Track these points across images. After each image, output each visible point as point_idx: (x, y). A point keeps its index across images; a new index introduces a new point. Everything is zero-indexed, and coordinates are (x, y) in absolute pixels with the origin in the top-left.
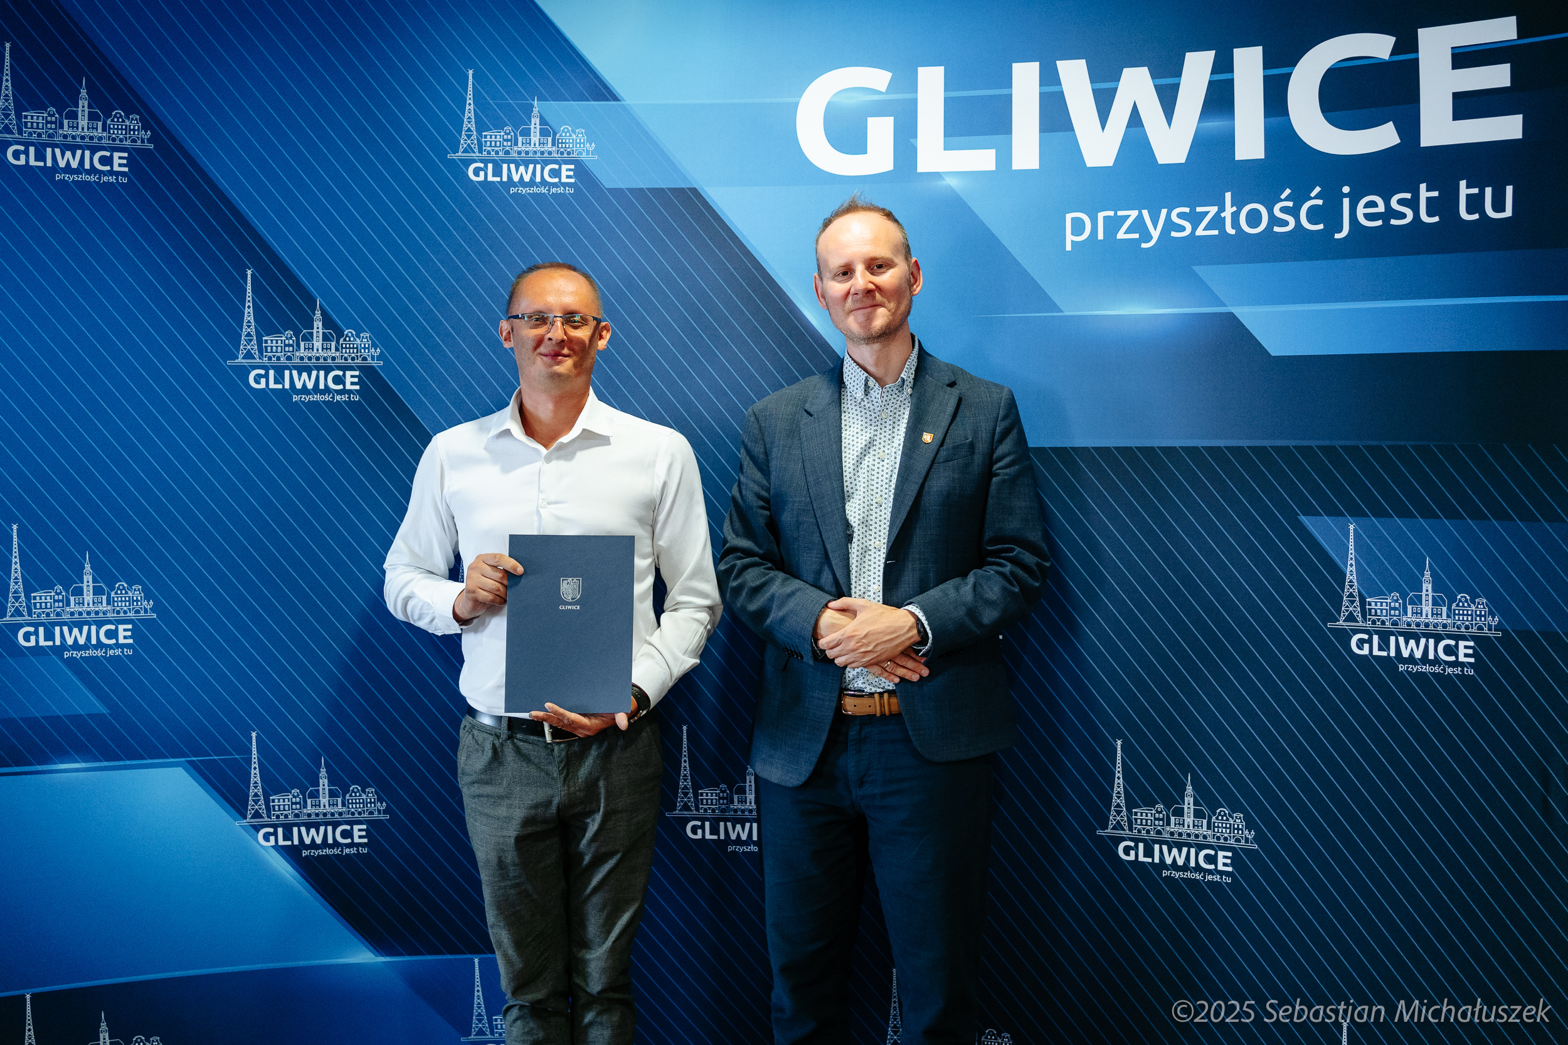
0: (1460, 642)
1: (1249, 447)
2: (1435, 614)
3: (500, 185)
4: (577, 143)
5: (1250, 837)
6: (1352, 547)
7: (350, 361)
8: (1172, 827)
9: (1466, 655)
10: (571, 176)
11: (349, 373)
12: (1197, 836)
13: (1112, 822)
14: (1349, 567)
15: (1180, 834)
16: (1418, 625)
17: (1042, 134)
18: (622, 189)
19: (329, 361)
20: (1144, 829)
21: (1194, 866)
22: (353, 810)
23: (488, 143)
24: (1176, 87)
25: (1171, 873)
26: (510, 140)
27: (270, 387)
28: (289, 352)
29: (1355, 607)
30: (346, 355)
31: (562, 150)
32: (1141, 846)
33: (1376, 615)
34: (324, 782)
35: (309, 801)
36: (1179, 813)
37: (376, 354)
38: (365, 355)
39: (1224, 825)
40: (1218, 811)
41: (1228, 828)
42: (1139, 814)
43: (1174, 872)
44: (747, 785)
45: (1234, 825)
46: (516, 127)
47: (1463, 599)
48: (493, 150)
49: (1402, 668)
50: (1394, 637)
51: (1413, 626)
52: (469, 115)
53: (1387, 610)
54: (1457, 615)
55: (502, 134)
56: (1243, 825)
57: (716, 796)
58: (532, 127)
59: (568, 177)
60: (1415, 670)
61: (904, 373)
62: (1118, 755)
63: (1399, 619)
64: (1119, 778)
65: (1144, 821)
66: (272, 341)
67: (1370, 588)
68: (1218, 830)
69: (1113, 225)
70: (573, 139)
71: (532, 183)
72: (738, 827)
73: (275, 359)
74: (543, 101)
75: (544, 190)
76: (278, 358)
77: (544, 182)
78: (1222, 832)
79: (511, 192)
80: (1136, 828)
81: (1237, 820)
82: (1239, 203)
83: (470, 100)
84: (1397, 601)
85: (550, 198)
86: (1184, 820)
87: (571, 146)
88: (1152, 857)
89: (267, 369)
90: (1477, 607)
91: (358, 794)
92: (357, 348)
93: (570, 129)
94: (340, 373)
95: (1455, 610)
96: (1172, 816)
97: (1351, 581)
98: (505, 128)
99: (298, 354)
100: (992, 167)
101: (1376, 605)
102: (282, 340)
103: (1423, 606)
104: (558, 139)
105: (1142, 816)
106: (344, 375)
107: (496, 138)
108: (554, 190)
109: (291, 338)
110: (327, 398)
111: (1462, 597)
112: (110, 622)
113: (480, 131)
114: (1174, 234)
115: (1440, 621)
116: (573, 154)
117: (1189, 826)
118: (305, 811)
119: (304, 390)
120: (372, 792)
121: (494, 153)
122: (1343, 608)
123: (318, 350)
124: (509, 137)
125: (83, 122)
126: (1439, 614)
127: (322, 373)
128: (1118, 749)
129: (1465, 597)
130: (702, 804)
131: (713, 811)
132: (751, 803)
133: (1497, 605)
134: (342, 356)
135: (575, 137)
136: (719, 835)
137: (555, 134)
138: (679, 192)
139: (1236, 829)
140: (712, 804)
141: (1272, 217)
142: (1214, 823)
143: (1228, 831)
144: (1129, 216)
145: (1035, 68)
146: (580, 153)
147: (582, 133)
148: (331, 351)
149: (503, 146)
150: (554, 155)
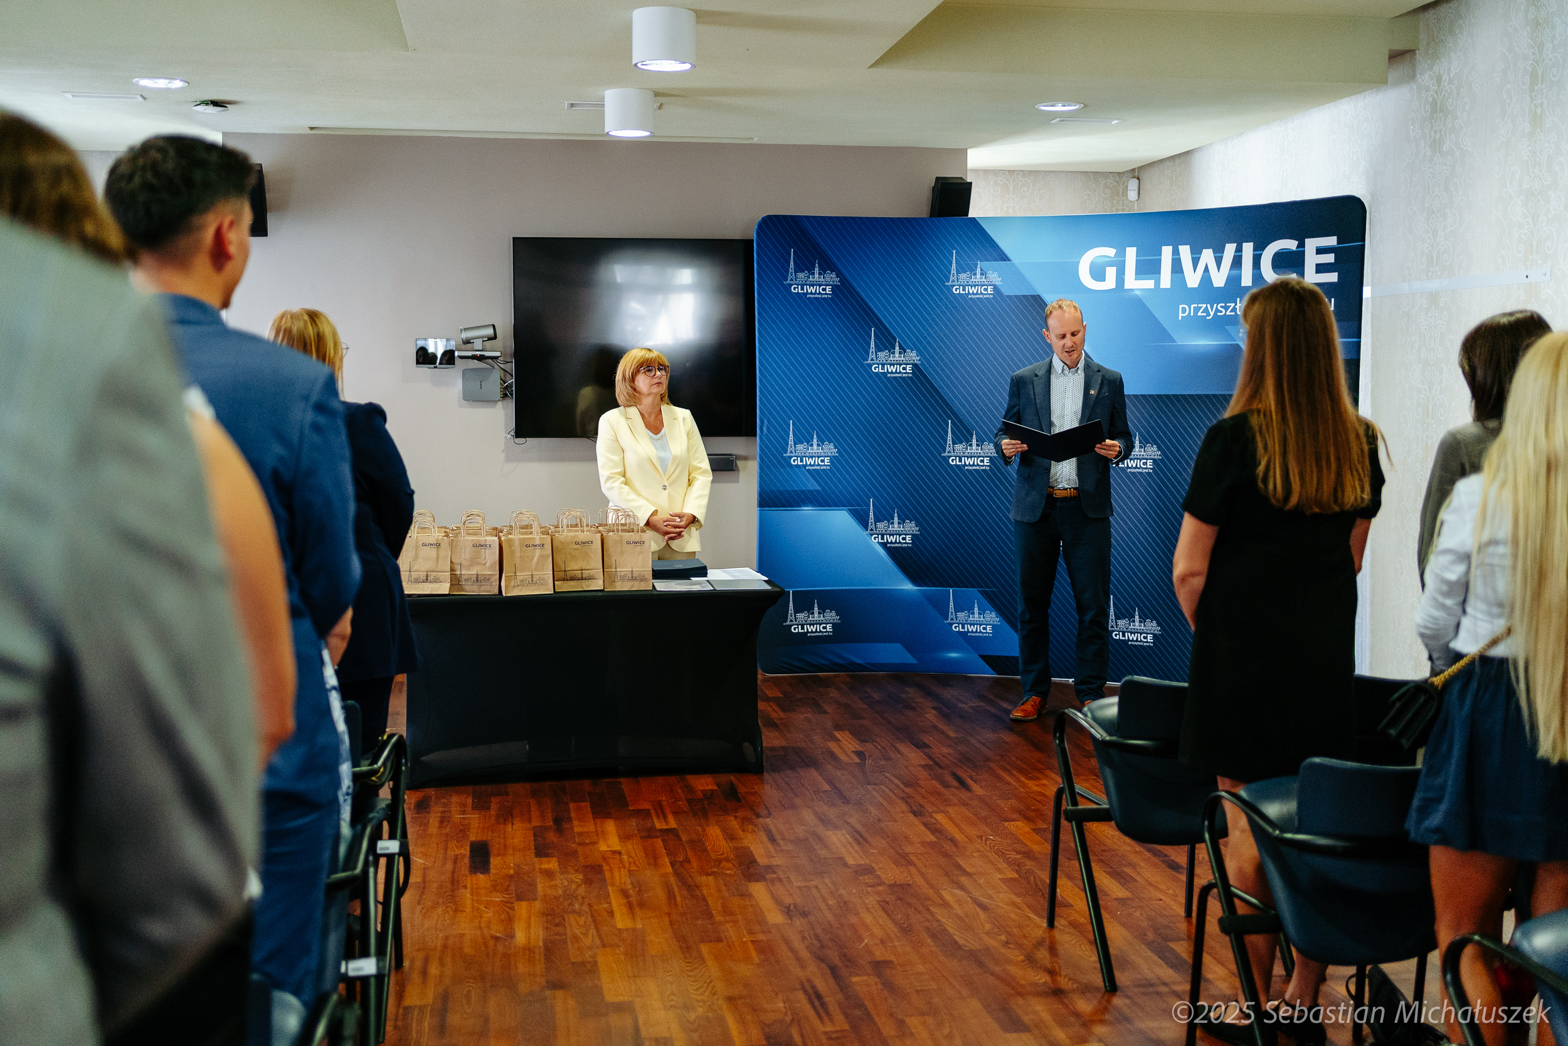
3: (965, 294)
4: (995, 278)
7: (909, 361)
11: (908, 366)
18: (1011, 295)
19: (901, 361)
22: (906, 530)
23: (961, 278)
27: (880, 371)
28: (887, 358)
31: (989, 281)
34: (896, 519)
35: (890, 526)
37: (919, 359)
38: (914, 359)
46: (972, 272)
48: (962, 281)
52: (954, 268)
55: (966, 275)
58: (978, 272)
59: (991, 291)
66: (881, 354)
69: (1197, 310)
70: (993, 276)
71: (977, 294)
73: (882, 361)
75: (981, 296)
77: (981, 293)
79: (969, 297)
83: (954, 262)
85: (985, 299)
87: (992, 279)
89: (878, 364)
91: (908, 524)
92: (912, 356)
93: (992, 272)
94: (905, 366)
98: (967, 272)
99: (890, 359)
100: (1152, 287)
102: (884, 354)
104: (988, 277)
107: (964, 277)
108: (985, 296)
109: (887, 353)
110: (900, 375)
112: (822, 457)
114: (1219, 314)
116: (993, 282)
118: (889, 529)
119: (892, 372)
120: (913, 524)
123: (897, 357)
124: (969, 276)
125: (817, 276)
127: (898, 366)
134: (906, 360)
137: (987, 274)
138: (1033, 297)
144: (1202, 307)
145: (1170, 248)
146: (995, 282)
147: (996, 274)
148: (902, 358)
149: (967, 279)
150: (986, 283)
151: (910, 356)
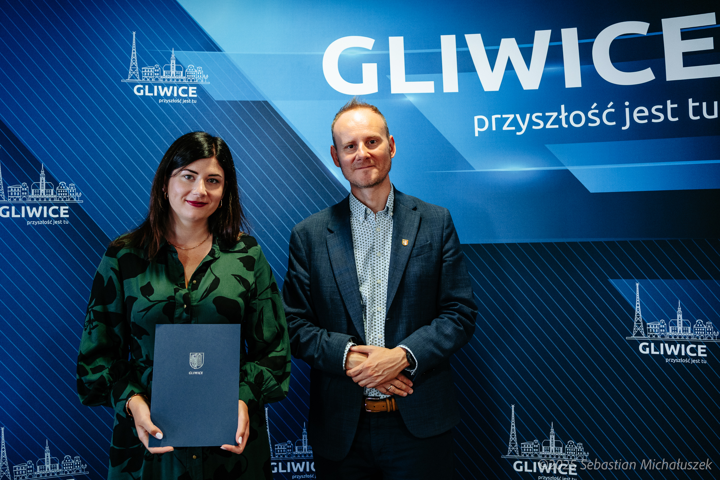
0: (698, 346)
1: (580, 242)
2: (684, 331)
3: (153, 98)
5: (586, 456)
6: (638, 296)
7: (63, 200)
8: (543, 452)
9: (702, 353)
10: (195, 93)
11: (62, 208)
12: (557, 456)
13: (510, 450)
14: (637, 306)
15: (548, 456)
16: (675, 337)
17: (459, 73)
18: (224, 101)
19: (50, 200)
20: (528, 454)
21: (556, 473)
22: (66, 470)
23: (145, 74)
24: (532, 48)
25: (543, 478)
26: (159, 72)
27: (12, 217)
28: (24, 195)
29: (641, 328)
30: (60, 197)
31: (189, 78)
32: (526, 463)
33: (652, 332)
34: (48, 454)
35: (38, 467)
36: (547, 444)
37: (79, 196)
38: (72, 197)
39: (572, 450)
40: (568, 442)
41: (574, 451)
42: (525, 445)
43: (545, 477)
44: (303, 440)
45: (577, 449)
46: (162, 65)
47: (699, 323)
48: (148, 78)
49: (667, 360)
50: (663, 344)
51: (673, 338)
52: (134, 57)
53: (658, 329)
54: (696, 331)
55: (154, 69)
56: (582, 450)
57: (285, 448)
58: (171, 65)
59: (193, 94)
60: (675, 361)
61: (388, 203)
62: (513, 413)
63: (665, 334)
64: (513, 426)
65: (528, 449)
66: (13, 189)
67: (648, 317)
68: (569, 453)
69: (501, 122)
70: (195, 73)
71: (172, 97)
72: (298, 464)
73: (16, 200)
74: (178, 50)
75: (179, 101)
76: (18, 199)
77: (179, 97)
78: (571, 454)
79: (160, 102)
80: (523, 453)
81: (579, 447)
82: (569, 111)
83: (133, 49)
84: (663, 324)
85: (183, 106)
86: (550, 448)
87: (194, 76)
88: (532, 469)
89: (10, 205)
90: (707, 327)
91: (69, 461)
92: (67, 193)
93: (193, 66)
94: (57, 208)
95: (695, 328)
96: (543, 446)
97: (638, 314)
98: (155, 66)
99: (30, 197)
100: (433, 91)
101: (652, 327)
102: (20, 188)
103: (678, 327)
104: (187, 73)
105: (526, 446)
106: (59, 209)
107: (150, 71)
108: (185, 101)
109: (26, 187)
110: (49, 222)
111: (699, 321)
113: (140, 67)
114: (534, 127)
115: (687, 334)
116: (196, 81)
117: (552, 451)
118: (36, 473)
119: (34, 218)
120: (78, 459)
121: (149, 79)
122: (634, 329)
123: (42, 194)
124: (158, 70)
126: (687, 331)
127: (45, 208)
128: (512, 410)
129: (700, 321)
130: (277, 453)
131: (284, 456)
132: (305, 450)
133: (717, 326)
134: (58, 198)
135: (196, 71)
136: (287, 470)
137: (185, 69)
138: (258, 104)
139: (578, 452)
140: (283, 452)
141: (587, 119)
142: (567, 449)
143: (574, 453)
144: (508, 118)
145: (453, 38)
146: (200, 80)
147: (200, 69)
148: (51, 194)
149: (154, 76)
150: (185, 81)
151: (65, 192)
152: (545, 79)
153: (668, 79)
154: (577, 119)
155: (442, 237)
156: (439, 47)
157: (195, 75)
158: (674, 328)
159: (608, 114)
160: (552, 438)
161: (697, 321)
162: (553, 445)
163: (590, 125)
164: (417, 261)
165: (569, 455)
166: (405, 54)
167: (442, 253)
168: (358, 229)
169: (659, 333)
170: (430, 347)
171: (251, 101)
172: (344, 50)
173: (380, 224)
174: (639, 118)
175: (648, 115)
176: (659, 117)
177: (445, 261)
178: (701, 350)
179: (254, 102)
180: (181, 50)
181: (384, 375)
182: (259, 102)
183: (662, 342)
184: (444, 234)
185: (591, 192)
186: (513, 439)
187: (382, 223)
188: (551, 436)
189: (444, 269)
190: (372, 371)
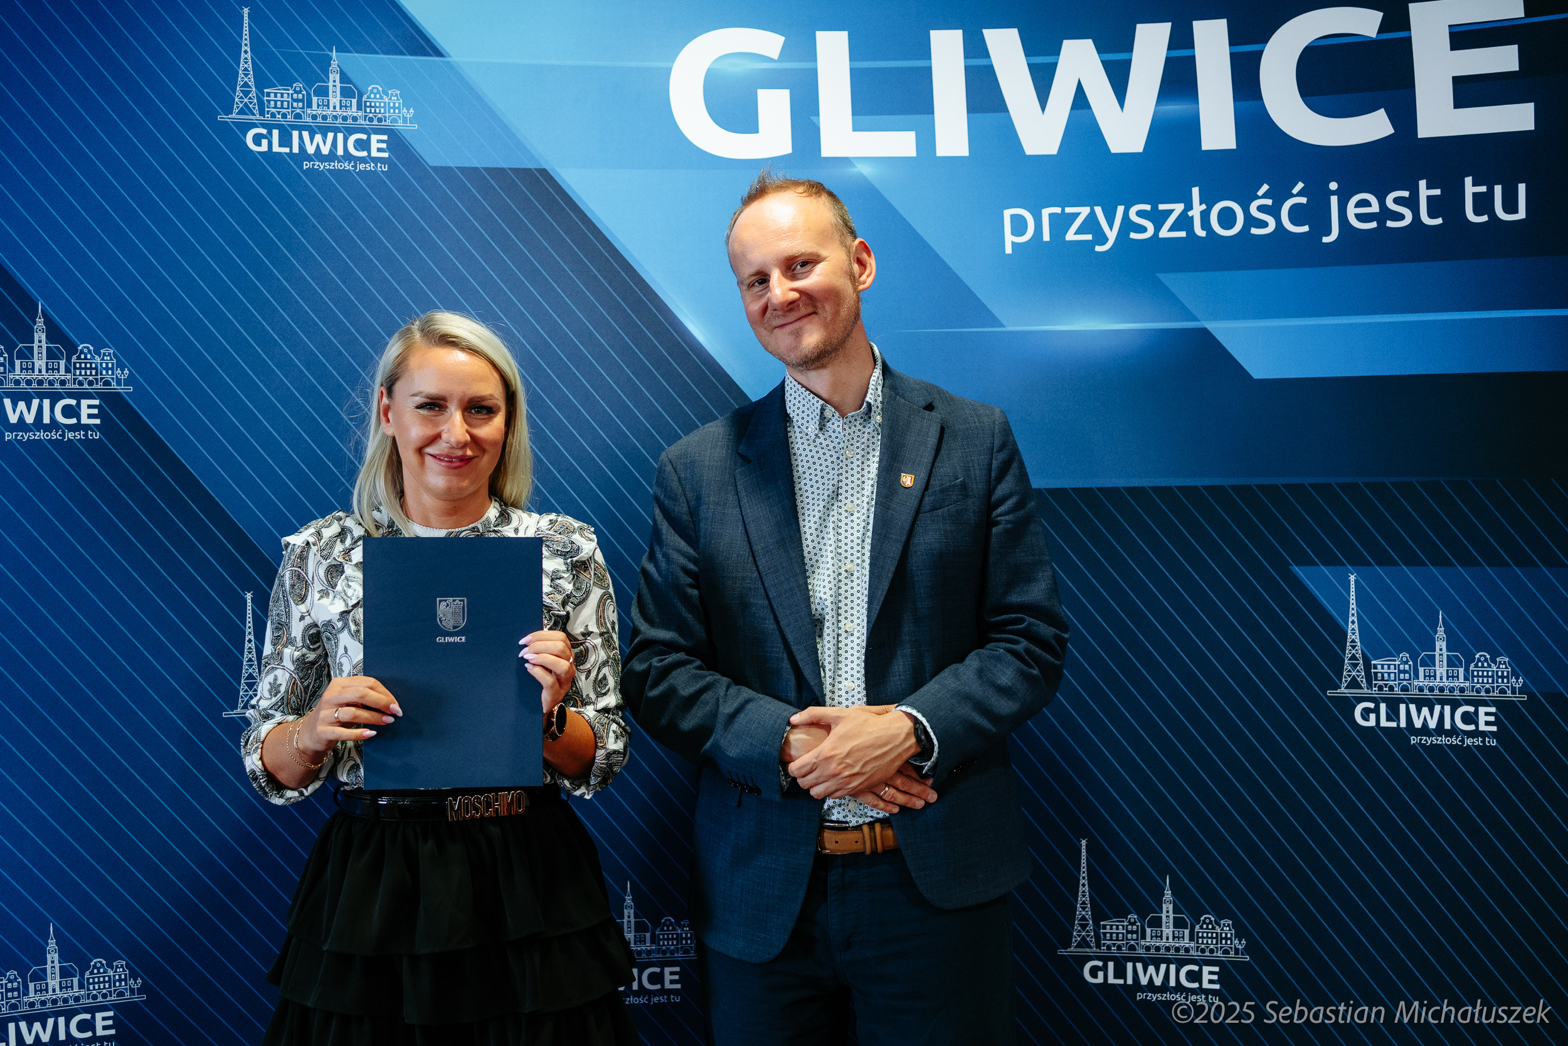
0: (1480, 708)
1: (1230, 487)
2: (1450, 677)
3: (289, 157)
4: (390, 108)
5: (1240, 947)
6: (1354, 602)
7: (86, 386)
8: (1148, 941)
9: (1487, 723)
10: (383, 149)
11: (85, 403)
12: (1177, 949)
13: (1076, 938)
14: (1350, 624)
15: (1158, 949)
16: (1431, 689)
17: (971, 115)
18: (451, 168)
19: (57, 385)
20: (1114, 944)
21: (1174, 985)
22: (94, 992)
23: (272, 103)
24: (1128, 63)
25: (1147, 996)
26: (302, 101)
29: (1358, 671)
30: (81, 378)
31: (371, 115)
32: (1111, 965)
33: (1383, 679)
34: (53, 958)
35: (31, 986)
36: (1157, 923)
37: (123, 378)
38: (108, 378)
39: (1210, 935)
40: (1202, 918)
41: (1214, 938)
42: (1108, 927)
43: (1150, 995)
44: (626, 920)
45: (1221, 934)
46: (309, 83)
47: (1482, 659)
48: (279, 113)
49: (1414, 740)
50: (1404, 705)
51: (1426, 692)
52: (246, 66)
53: (1395, 673)
54: (1476, 677)
55: (291, 92)
56: (1231, 934)
58: (331, 84)
59: (379, 150)
60: (1429, 743)
62: (1083, 858)
63: (1410, 684)
64: (1084, 885)
65: (1114, 935)
67: (1374, 648)
68: (1203, 941)
69: (1061, 223)
70: (385, 103)
71: (332, 156)
74: (345, 52)
75: (348, 166)
77: (347, 156)
78: (1207, 943)
79: (305, 167)
80: (1104, 944)
81: (1225, 928)
82: (1208, 200)
83: (245, 45)
84: (1406, 663)
85: (357, 177)
86: (1162, 931)
88: (1125, 977)
90: (1499, 667)
91: (102, 970)
92: (96, 368)
93: (380, 89)
94: (73, 402)
95: (1473, 671)
96: (1148, 927)
97: (1353, 641)
98: (294, 85)
99: (11, 377)
100: (912, 152)
101: (1383, 668)
103: (1437, 668)
104: (365, 102)
105: (1111, 929)
106: (79, 405)
107: (282, 97)
108: (362, 167)
109: (2, 355)
110: (55, 435)
111: (1481, 656)
113: (260, 87)
114: (1133, 236)
115: (1457, 684)
116: (385, 121)
117: (1167, 938)
118: (26, 1000)
119: (21, 425)
120: (122, 966)
121: (280, 116)
122: (1344, 673)
123: (40, 371)
124: (300, 96)
126: (1455, 677)
127: (46, 403)
128: (1083, 851)
129: (1485, 656)
133: (1520, 665)
134: (75, 379)
135: (387, 100)
137: (361, 95)
138: (526, 174)
139: (1224, 938)
141: (1248, 217)
142: (1198, 932)
143: (1214, 942)
144: (1079, 214)
145: (956, 36)
146: (394, 121)
147: (396, 95)
148: (59, 372)
149: (292, 107)
150: (361, 121)
151: (91, 368)
152: (1158, 130)
153: (1422, 133)
154: (1227, 218)
155: (990, 470)
156: (928, 56)
157: (384, 107)
158: (1430, 670)
159: (1294, 209)
160: (1167, 910)
161: (1477, 656)
162: (1169, 926)
163: (1254, 231)
164: (933, 521)
165: (1203, 946)
166: (851, 70)
167: (989, 505)
168: (805, 453)
169: (1397, 683)
170: (966, 711)
171: (510, 169)
172: (716, 60)
173: (852, 442)
174: (1360, 217)
175: (1378, 211)
176: (1401, 217)
177: (997, 523)
178: (1485, 717)
179: (516, 171)
180: (352, 52)
181: (863, 774)
182: (528, 171)
183: (1402, 701)
184: (995, 464)
185: (1255, 377)
186: (1083, 913)
187: (858, 439)
188: (1164, 906)
189: (994, 540)
190: (839, 764)
